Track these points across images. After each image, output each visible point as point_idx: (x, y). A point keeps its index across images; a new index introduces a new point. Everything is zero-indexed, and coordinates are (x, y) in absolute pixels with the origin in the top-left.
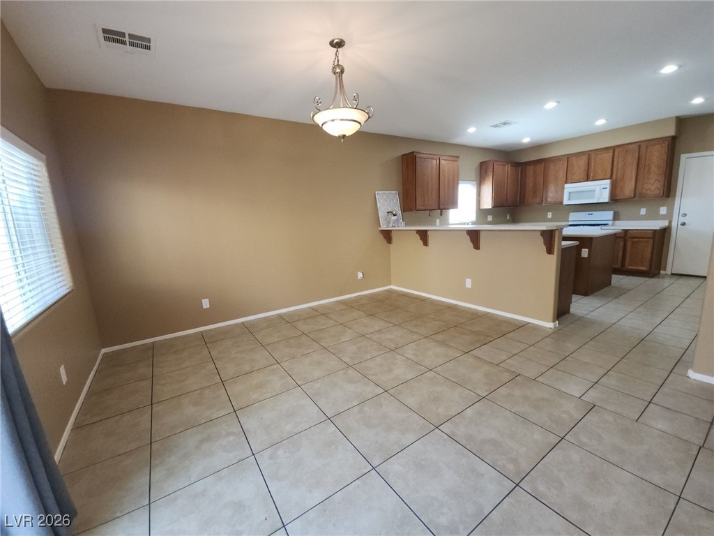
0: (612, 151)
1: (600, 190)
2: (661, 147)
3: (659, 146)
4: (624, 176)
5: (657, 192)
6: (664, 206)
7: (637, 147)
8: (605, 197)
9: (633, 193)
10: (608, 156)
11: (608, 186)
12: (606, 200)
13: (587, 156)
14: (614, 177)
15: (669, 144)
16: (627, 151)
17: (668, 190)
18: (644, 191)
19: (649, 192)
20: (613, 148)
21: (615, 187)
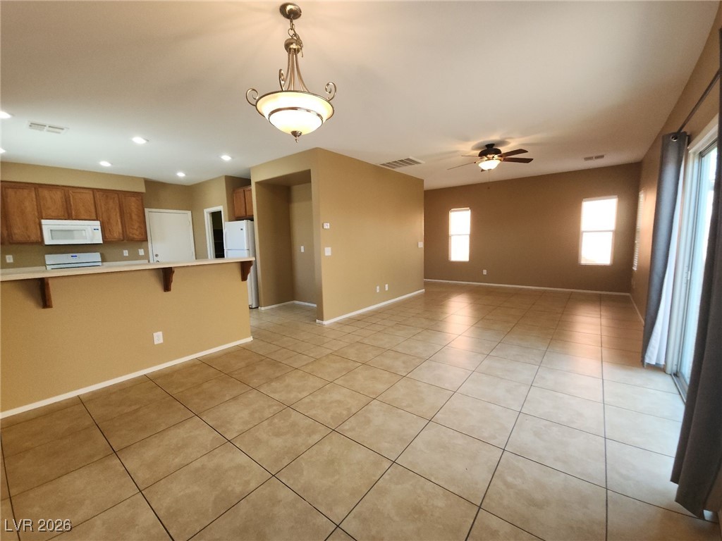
0: (91, 192)
1: (90, 231)
5: (141, 237)
6: (142, 248)
7: (116, 195)
8: (97, 239)
9: (121, 235)
10: (89, 196)
11: (99, 227)
12: (99, 242)
13: (62, 191)
14: (101, 219)
15: (142, 199)
16: (107, 196)
18: (131, 235)
19: (134, 236)
21: (104, 229)
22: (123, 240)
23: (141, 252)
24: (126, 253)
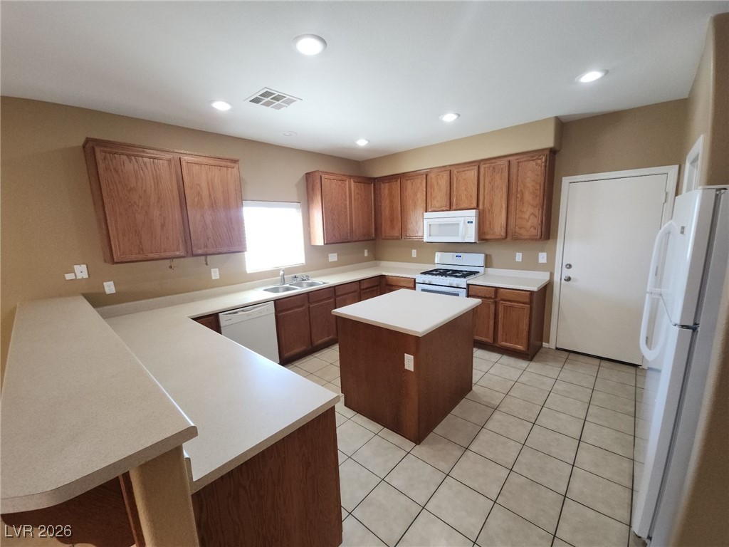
0: (476, 167)
1: (463, 224)
2: (536, 164)
3: (534, 163)
4: (492, 206)
5: (533, 232)
6: (543, 252)
7: (507, 163)
8: (470, 235)
9: (504, 230)
10: (472, 174)
11: (474, 219)
12: (473, 240)
13: (448, 172)
14: (481, 207)
15: (546, 161)
16: (494, 168)
17: (548, 230)
18: (517, 229)
19: (523, 232)
20: (478, 163)
21: (483, 222)
22: (506, 238)
23: (543, 257)
24: (519, 257)
